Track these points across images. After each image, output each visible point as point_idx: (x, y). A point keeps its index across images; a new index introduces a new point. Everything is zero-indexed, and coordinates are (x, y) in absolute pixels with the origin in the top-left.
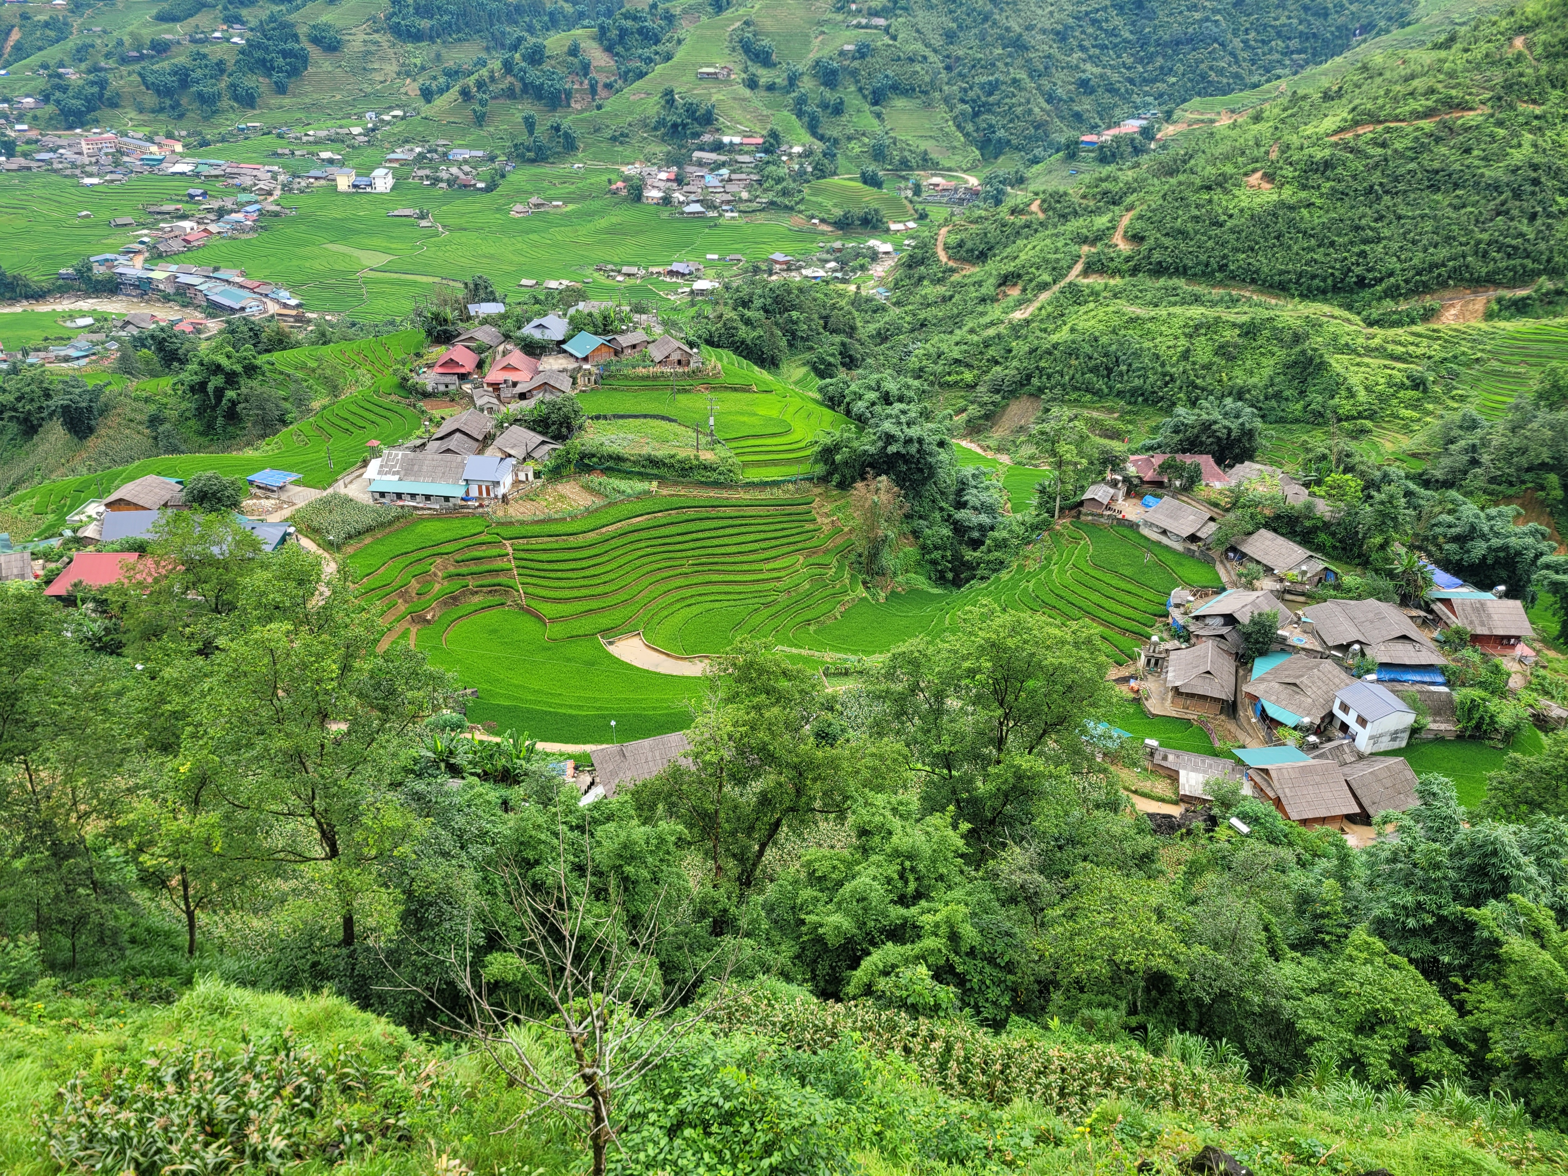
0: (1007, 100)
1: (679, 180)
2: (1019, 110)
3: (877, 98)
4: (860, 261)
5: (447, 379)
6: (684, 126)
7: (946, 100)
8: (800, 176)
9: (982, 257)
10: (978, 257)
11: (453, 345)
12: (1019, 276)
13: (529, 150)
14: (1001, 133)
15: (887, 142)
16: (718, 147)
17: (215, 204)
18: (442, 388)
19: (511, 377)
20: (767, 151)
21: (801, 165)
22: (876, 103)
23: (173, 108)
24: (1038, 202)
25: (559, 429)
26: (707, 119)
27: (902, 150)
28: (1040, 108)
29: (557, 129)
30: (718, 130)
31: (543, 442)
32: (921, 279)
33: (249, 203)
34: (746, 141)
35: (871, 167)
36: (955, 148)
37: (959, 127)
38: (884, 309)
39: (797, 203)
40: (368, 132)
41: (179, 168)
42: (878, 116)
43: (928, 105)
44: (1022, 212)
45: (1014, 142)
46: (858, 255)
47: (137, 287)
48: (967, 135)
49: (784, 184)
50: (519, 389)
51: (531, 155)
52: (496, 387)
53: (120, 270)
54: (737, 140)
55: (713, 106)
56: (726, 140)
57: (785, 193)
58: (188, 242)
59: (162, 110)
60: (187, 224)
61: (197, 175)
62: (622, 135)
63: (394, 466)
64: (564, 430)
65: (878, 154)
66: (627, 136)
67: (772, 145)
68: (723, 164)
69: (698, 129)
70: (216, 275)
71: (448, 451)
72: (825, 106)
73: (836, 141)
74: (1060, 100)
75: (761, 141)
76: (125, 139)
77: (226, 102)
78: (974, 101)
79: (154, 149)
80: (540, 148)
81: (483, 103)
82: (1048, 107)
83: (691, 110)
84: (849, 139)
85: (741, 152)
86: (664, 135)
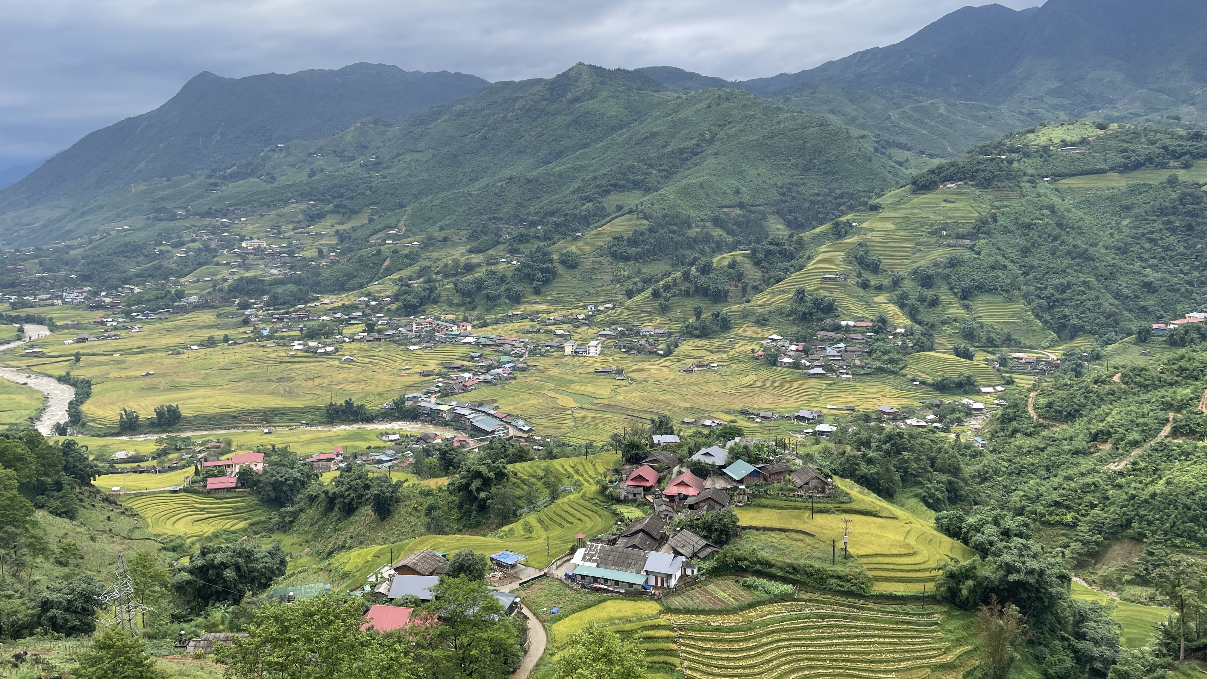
0: (1079, 297)
1: (806, 352)
2: (1089, 304)
3: (966, 295)
4: (957, 415)
5: (636, 490)
6: (811, 314)
7: (1025, 296)
8: (904, 350)
9: (1071, 416)
10: (1066, 417)
11: (641, 465)
12: (1109, 434)
13: (696, 329)
14: (1075, 321)
15: (976, 325)
16: (837, 328)
17: (486, 363)
18: (631, 497)
19: (685, 491)
20: (876, 332)
21: (904, 342)
22: (965, 298)
23: (470, 303)
24: (1119, 375)
25: (719, 536)
26: (830, 309)
27: (988, 332)
28: (1109, 302)
29: (717, 316)
30: (837, 316)
31: (707, 546)
32: (1015, 431)
33: (508, 362)
34: (858, 324)
35: (963, 344)
36: (1034, 331)
37: (1037, 316)
38: (981, 454)
39: (901, 369)
40: (588, 317)
41: (468, 340)
42: (967, 307)
43: (1010, 300)
44: (1104, 382)
45: (1088, 328)
46: (953, 411)
47: (429, 415)
48: (1045, 322)
49: (891, 355)
50: (689, 501)
51: (697, 332)
52: (671, 498)
53: (422, 404)
54: (851, 323)
55: (834, 300)
56: (843, 323)
57: (891, 361)
58: (466, 386)
59: (463, 304)
60: (467, 375)
61: (478, 344)
62: (764, 320)
63: (593, 555)
64: (723, 536)
65: (969, 335)
66: (767, 320)
67: (880, 328)
68: (841, 341)
69: (822, 316)
70: (479, 409)
71: (634, 546)
72: (922, 300)
73: (933, 326)
74: (1127, 297)
75: (871, 324)
76: (439, 322)
77: (503, 300)
78: (1048, 298)
79: (455, 328)
80: (704, 328)
81: (667, 299)
82: (1116, 302)
83: (817, 303)
84: (943, 323)
85: (855, 332)
86: (794, 320)
